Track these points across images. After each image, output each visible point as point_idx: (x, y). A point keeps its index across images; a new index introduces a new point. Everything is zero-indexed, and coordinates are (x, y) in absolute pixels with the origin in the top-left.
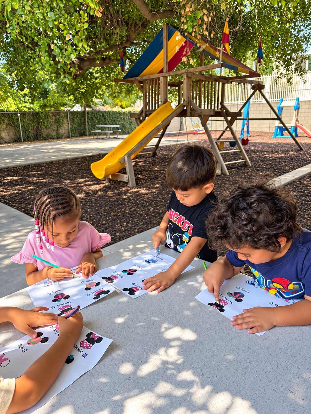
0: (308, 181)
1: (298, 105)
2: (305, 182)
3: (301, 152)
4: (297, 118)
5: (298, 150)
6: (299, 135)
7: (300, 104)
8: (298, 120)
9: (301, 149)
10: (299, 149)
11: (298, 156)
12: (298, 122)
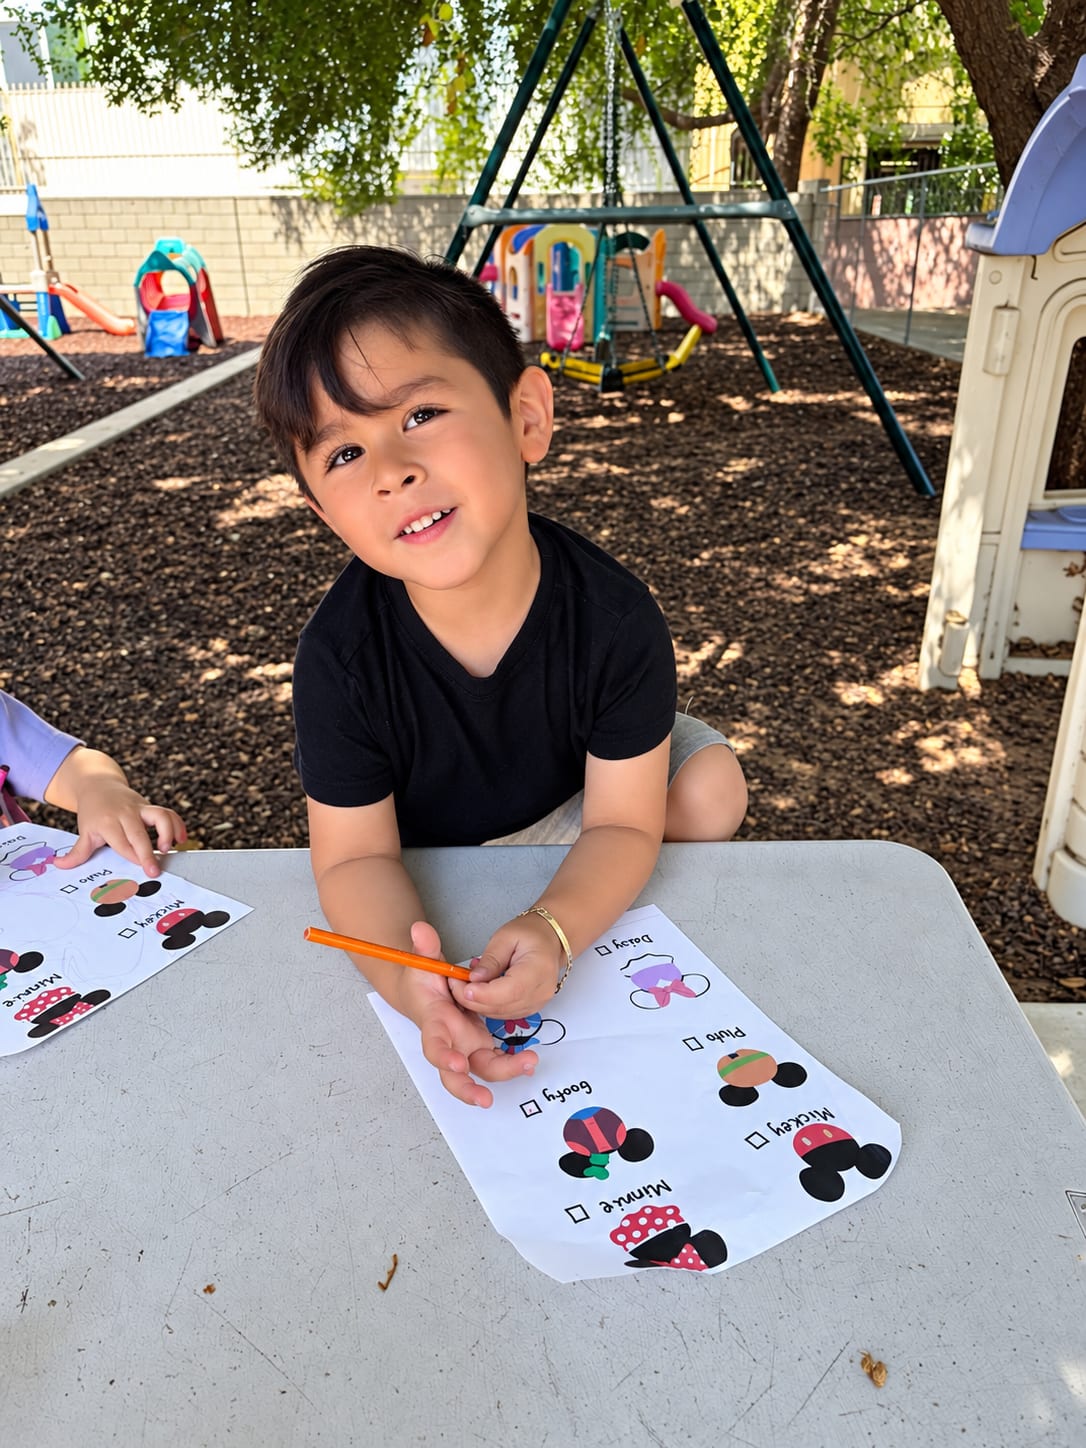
0: (73, 485)
1: (40, 215)
2: (64, 489)
3: (72, 387)
4: (50, 263)
5: (60, 380)
6: (73, 328)
7: (45, 206)
8: (56, 268)
9: (72, 377)
10: (65, 376)
11: (56, 401)
12: (56, 275)
